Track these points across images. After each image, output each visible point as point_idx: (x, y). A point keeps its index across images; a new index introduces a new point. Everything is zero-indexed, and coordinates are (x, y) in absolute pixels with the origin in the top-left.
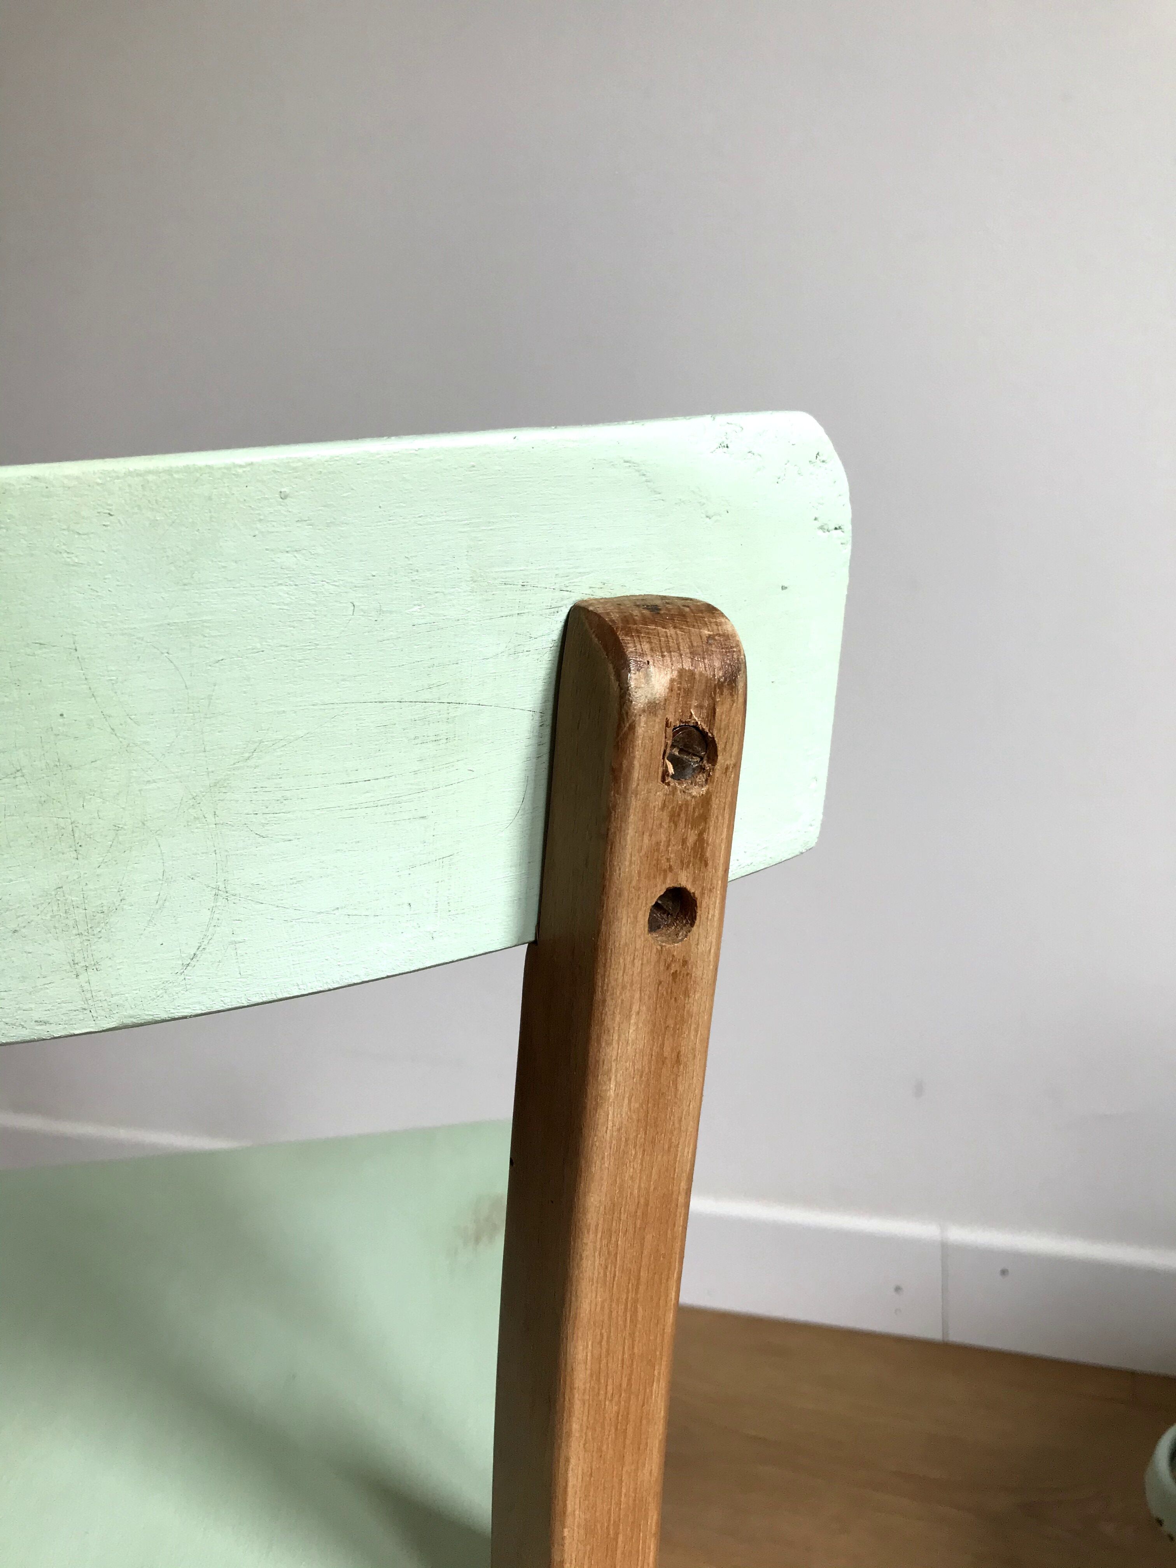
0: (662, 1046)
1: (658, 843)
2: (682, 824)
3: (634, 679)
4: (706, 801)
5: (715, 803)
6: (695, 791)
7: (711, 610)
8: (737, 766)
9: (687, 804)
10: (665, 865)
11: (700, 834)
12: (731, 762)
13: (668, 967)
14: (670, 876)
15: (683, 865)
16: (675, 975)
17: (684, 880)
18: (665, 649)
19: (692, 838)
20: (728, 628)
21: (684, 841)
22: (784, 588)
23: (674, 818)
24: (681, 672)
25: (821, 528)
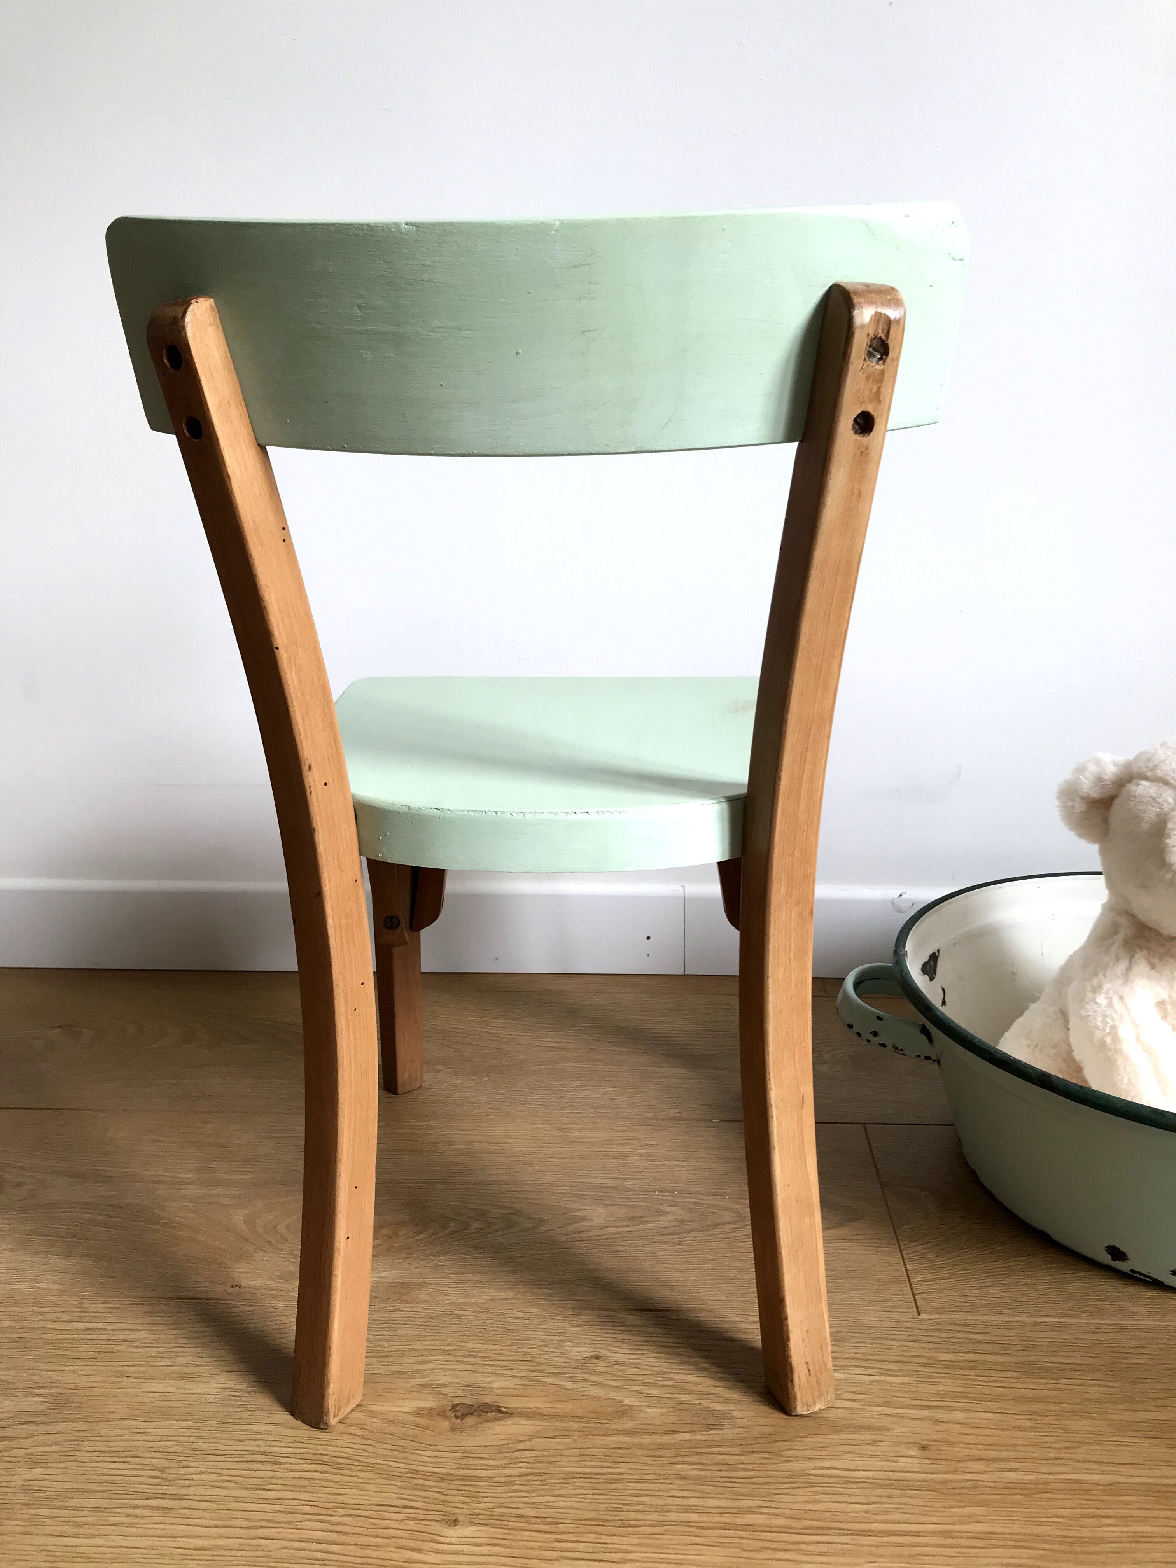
0: (853, 486)
1: (860, 389)
2: (870, 382)
3: (856, 313)
4: (882, 373)
5: (886, 375)
6: (878, 367)
7: (893, 289)
8: (898, 359)
9: (874, 373)
10: (862, 400)
11: (879, 388)
12: (895, 356)
13: (859, 449)
14: (864, 405)
15: (871, 401)
16: (862, 453)
17: (870, 408)
18: (871, 303)
19: (875, 390)
20: (899, 297)
21: (871, 390)
22: (931, 286)
23: (868, 378)
24: (876, 312)
25: (952, 259)
